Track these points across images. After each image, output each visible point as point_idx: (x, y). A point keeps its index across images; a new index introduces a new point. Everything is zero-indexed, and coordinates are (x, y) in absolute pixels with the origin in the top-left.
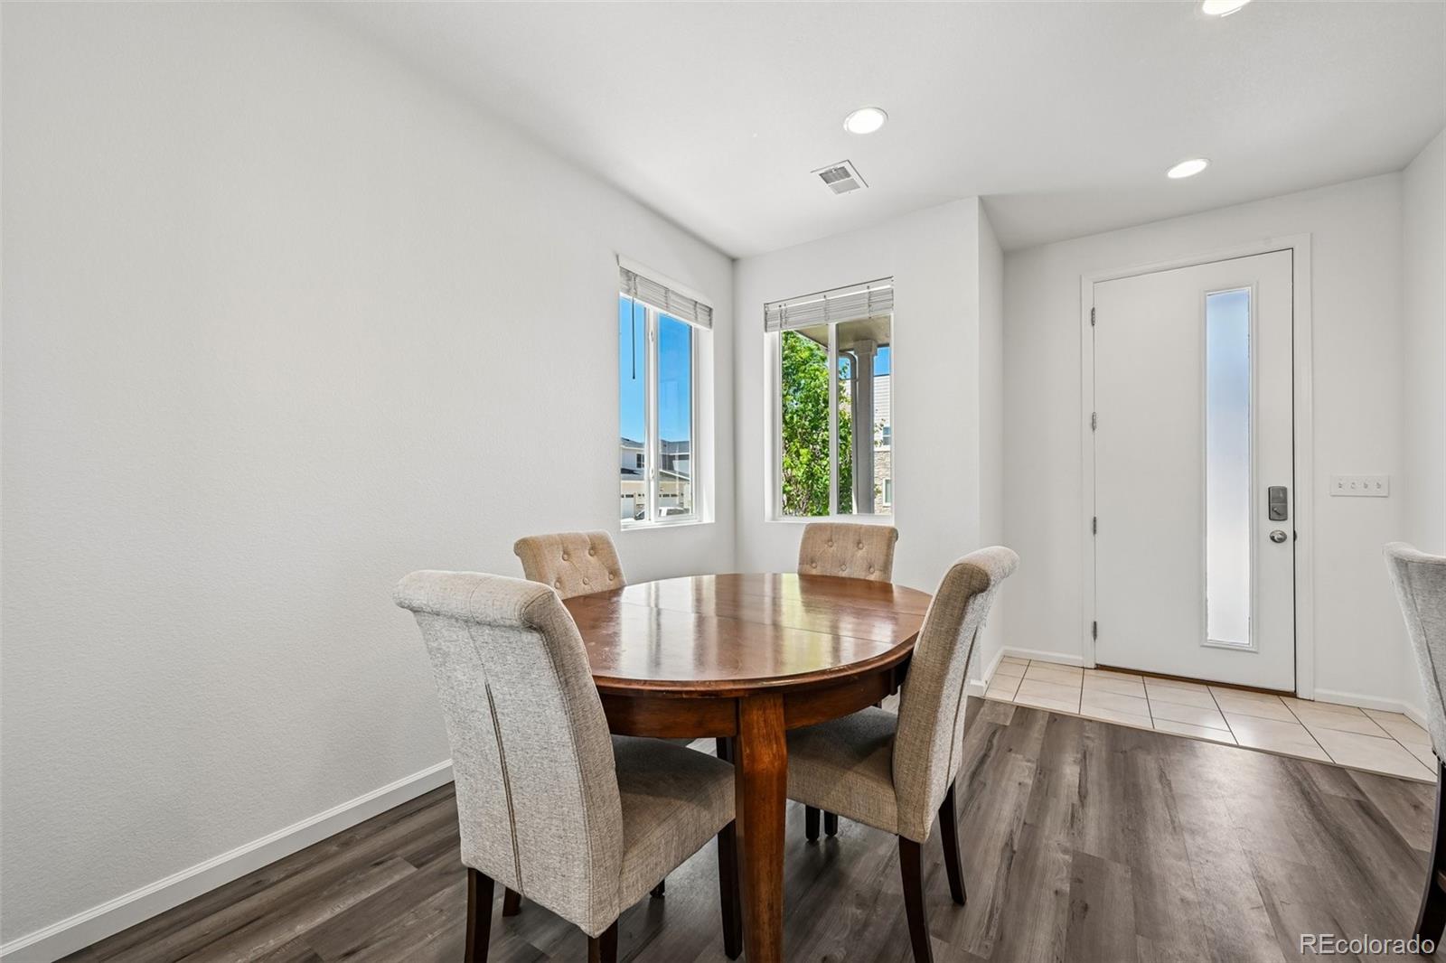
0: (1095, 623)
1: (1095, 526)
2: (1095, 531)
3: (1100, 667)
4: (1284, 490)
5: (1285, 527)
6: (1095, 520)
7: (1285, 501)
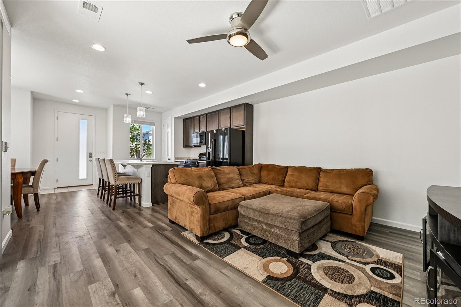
0: (57, 179)
1: (57, 160)
2: (57, 161)
3: (58, 188)
4: (91, 153)
5: (92, 159)
6: (57, 159)
7: (92, 155)
